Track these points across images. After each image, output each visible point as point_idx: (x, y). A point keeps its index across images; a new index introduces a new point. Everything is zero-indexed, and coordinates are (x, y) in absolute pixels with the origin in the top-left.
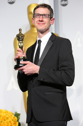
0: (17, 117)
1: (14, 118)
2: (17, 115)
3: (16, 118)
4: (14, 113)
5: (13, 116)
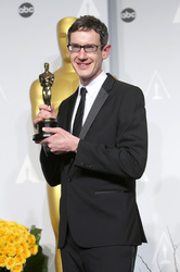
0: (36, 235)
1: (30, 237)
2: (36, 232)
3: (33, 237)
4: (30, 228)
5: (28, 233)
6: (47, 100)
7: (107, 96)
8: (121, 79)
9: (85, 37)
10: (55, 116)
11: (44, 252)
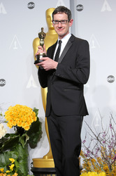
6: (42, 45)
7: (71, 44)
9: (61, 16)
10: (45, 52)
11: (40, 120)
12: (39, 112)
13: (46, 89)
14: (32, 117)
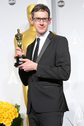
1: (14, 109)
2: (17, 107)
3: (16, 109)
4: (15, 105)
5: (14, 107)
7: (50, 41)
8: (58, 34)
12: (21, 108)
13: (27, 87)
14: (13, 113)
